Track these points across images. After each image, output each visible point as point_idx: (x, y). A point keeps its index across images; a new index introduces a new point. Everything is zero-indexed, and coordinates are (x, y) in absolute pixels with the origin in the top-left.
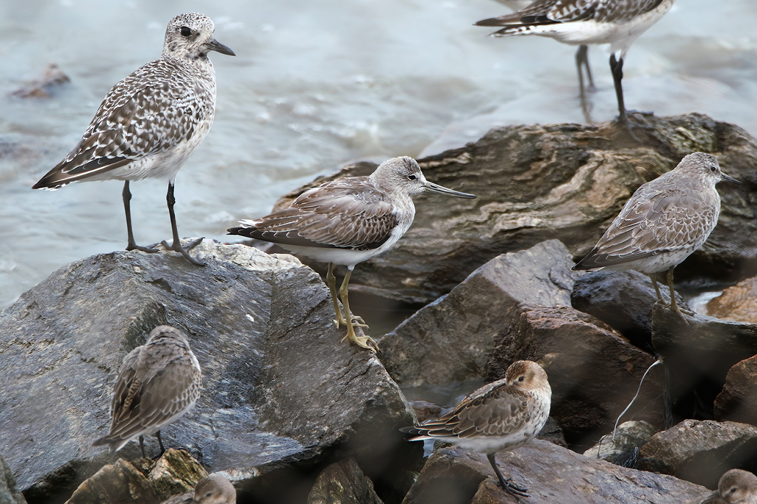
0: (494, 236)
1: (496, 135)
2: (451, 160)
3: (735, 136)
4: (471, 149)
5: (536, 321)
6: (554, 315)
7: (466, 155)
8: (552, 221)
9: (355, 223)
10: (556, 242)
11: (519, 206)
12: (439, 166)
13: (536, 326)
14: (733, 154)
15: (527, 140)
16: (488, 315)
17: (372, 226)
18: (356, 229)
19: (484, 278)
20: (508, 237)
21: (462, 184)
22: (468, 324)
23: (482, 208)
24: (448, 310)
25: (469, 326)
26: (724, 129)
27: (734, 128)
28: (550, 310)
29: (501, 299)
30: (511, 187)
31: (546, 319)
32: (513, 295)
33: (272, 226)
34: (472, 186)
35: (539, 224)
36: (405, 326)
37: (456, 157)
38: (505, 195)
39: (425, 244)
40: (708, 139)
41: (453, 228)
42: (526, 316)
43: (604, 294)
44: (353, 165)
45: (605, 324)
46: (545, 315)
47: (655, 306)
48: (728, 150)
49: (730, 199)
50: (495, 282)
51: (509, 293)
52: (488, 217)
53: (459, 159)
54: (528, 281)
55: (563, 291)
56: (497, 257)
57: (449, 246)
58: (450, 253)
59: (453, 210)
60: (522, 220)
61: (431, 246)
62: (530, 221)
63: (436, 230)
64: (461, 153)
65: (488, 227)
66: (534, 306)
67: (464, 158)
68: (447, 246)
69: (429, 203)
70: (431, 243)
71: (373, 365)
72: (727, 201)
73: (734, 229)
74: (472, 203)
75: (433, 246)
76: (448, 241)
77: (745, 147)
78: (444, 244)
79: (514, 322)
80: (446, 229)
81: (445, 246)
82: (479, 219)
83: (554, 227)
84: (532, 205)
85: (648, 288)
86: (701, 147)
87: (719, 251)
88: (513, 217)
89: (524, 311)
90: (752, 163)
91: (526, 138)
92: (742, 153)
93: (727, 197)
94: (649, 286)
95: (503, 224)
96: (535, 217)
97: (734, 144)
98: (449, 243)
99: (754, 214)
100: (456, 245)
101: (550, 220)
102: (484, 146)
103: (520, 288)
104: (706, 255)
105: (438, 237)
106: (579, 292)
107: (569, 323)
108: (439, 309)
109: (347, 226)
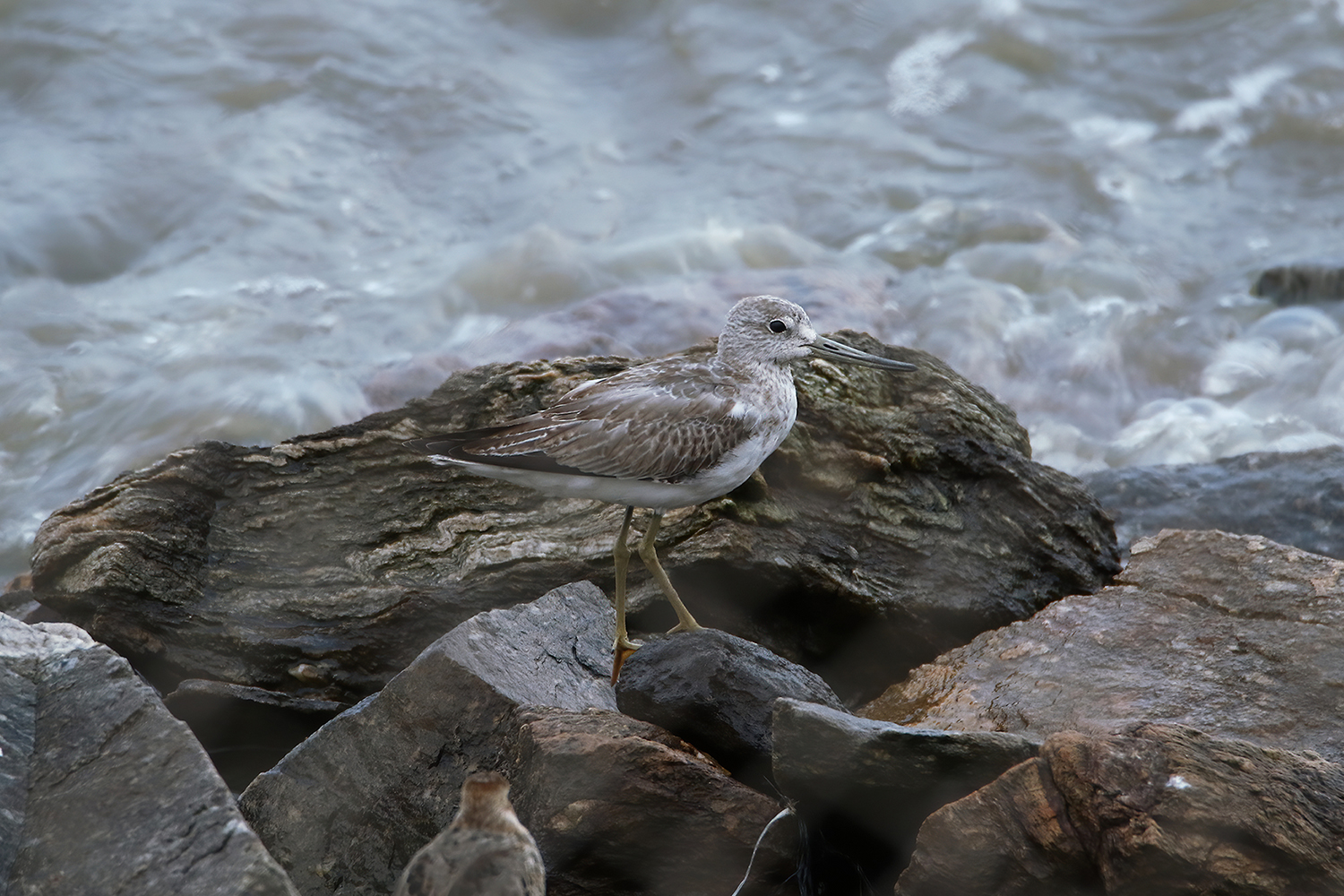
0: (466, 579)
1: (464, 385)
2: (378, 433)
3: (924, 374)
4: (419, 410)
5: (550, 739)
6: (584, 728)
7: (408, 422)
8: (578, 546)
10: (585, 586)
11: (512, 519)
12: (356, 447)
13: (551, 749)
14: (922, 408)
15: (524, 391)
16: (458, 731)
18: (659, 450)
19: (449, 660)
20: (492, 578)
21: (401, 479)
22: (419, 749)
23: (440, 525)
24: (379, 724)
25: (421, 753)
28: (576, 717)
29: (483, 699)
31: (568, 736)
32: (504, 691)
34: (420, 483)
35: (552, 553)
36: (297, 757)
37: (388, 427)
38: (484, 498)
39: (333, 598)
40: (873, 381)
41: (385, 564)
42: (530, 731)
43: (680, 684)
44: (190, 448)
45: (682, 742)
46: (566, 728)
47: (778, 703)
48: (911, 402)
49: (918, 496)
50: (468, 666)
51: (498, 687)
52: (453, 541)
53: (395, 431)
54: (532, 664)
55: (600, 681)
56: (472, 618)
57: (379, 600)
58: (381, 613)
59: (387, 530)
60: (519, 547)
61: (345, 600)
62: (535, 547)
63: (354, 571)
64: (399, 420)
65: (453, 560)
66: (545, 711)
67: (403, 429)
68: (376, 599)
69: (340, 517)
70: (346, 595)
71: (236, 833)
72: (913, 498)
73: (927, 553)
74: (422, 514)
75: (349, 601)
76: (377, 590)
77: (944, 395)
78: (370, 597)
79: (508, 743)
80: (373, 567)
81: (372, 600)
82: (436, 547)
83: (582, 557)
84: (537, 515)
85: (764, 671)
86: (860, 395)
87: (899, 596)
88: (502, 539)
89: (527, 721)
90: (957, 424)
91: (523, 388)
92: (939, 406)
93: (912, 491)
94: (765, 667)
95: (482, 554)
96: (544, 540)
97: (923, 389)
98: (378, 594)
99: (964, 524)
100: (394, 598)
101: (574, 545)
102: (444, 405)
103: (517, 676)
104: (874, 605)
105: (357, 583)
106: (631, 682)
107: (611, 741)
108: (363, 721)
109: (640, 443)
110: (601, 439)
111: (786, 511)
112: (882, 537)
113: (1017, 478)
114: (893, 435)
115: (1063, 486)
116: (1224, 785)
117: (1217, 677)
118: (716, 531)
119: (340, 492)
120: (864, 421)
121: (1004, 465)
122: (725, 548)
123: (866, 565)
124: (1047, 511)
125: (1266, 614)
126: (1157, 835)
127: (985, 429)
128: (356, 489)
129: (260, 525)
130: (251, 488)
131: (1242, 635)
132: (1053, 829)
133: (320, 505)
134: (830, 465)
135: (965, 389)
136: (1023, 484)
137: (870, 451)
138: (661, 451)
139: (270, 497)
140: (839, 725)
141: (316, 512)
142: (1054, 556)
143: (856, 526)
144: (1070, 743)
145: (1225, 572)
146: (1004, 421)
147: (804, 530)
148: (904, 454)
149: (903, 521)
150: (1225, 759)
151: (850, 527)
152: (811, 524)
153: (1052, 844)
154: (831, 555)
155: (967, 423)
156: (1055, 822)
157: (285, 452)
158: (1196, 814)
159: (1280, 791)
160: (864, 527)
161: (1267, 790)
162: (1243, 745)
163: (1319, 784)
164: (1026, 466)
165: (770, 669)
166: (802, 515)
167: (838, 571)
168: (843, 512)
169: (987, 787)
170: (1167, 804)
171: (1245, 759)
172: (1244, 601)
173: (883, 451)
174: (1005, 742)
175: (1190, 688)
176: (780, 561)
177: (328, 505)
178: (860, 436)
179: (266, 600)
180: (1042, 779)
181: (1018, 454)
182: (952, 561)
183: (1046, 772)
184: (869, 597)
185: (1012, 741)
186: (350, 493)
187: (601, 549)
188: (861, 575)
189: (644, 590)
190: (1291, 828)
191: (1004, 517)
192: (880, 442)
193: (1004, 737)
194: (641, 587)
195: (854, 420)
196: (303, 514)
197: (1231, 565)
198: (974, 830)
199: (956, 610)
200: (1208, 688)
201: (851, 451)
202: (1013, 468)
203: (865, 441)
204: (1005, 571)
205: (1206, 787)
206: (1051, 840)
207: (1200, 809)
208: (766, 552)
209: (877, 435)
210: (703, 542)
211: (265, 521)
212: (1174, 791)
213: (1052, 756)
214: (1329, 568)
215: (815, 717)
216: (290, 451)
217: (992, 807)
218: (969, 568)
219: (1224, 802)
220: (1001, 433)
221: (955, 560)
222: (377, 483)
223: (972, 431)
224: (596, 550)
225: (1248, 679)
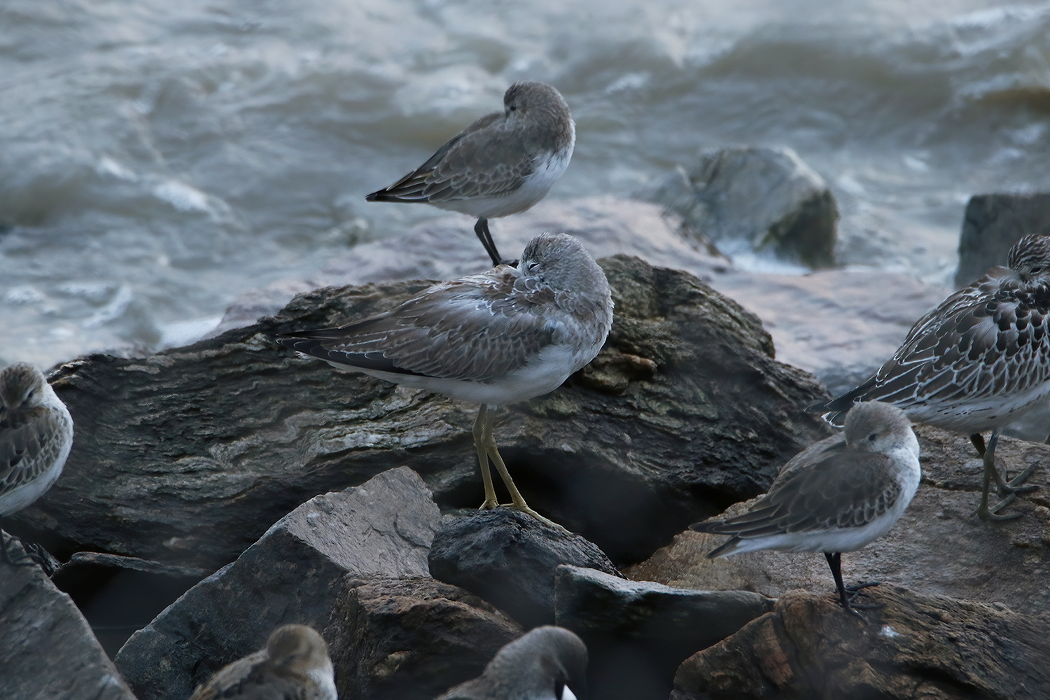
0: (308, 465)
1: (305, 305)
2: (236, 345)
3: (685, 290)
4: (267, 326)
5: (373, 601)
6: (401, 591)
7: (259, 336)
8: (400, 437)
10: (406, 471)
11: (346, 415)
12: (217, 357)
13: (373, 610)
14: (683, 318)
15: (355, 309)
16: (299, 594)
19: (290, 535)
20: (329, 465)
21: (255, 383)
22: (267, 609)
23: (287, 421)
24: (234, 589)
25: (269, 613)
26: (668, 278)
27: (682, 278)
28: (394, 582)
29: (319, 567)
30: (332, 385)
31: (388, 598)
32: (338, 561)
34: (270, 386)
35: (378, 443)
36: (167, 617)
37: (243, 341)
38: (323, 399)
39: (199, 482)
40: (643, 297)
41: (242, 454)
42: (356, 594)
43: (480, 553)
44: (79, 360)
45: (482, 601)
46: (386, 592)
47: (560, 569)
48: (674, 313)
49: (681, 391)
50: (307, 540)
51: (331, 557)
52: (297, 434)
53: (249, 344)
54: (361, 537)
55: (418, 550)
56: (311, 500)
57: (237, 483)
58: (238, 494)
59: (242, 425)
60: (352, 438)
61: (208, 484)
62: (364, 438)
63: (216, 459)
64: (252, 334)
65: (298, 450)
66: (369, 577)
67: (256, 342)
68: (234, 483)
69: (204, 415)
70: (209, 480)
71: (109, 686)
72: (675, 393)
73: (689, 439)
74: (272, 412)
75: (212, 484)
76: (234, 476)
77: (701, 307)
78: (229, 481)
79: (339, 604)
80: (232, 456)
81: (231, 484)
82: (283, 439)
83: (403, 446)
84: (367, 412)
85: (549, 541)
86: (631, 309)
87: (665, 474)
88: (337, 432)
89: (354, 586)
90: (712, 331)
91: (354, 307)
92: (697, 316)
93: (675, 387)
94: (550, 538)
95: (321, 445)
96: (372, 432)
97: (684, 303)
98: (236, 479)
99: (719, 414)
100: (249, 482)
101: (397, 436)
102: (288, 322)
103: (347, 548)
104: (645, 482)
105: (218, 470)
106: (440, 552)
107: (425, 603)
108: (220, 586)
109: (457, 348)
110: (426, 345)
111: (571, 406)
112: (651, 426)
113: (763, 375)
114: (659, 341)
115: (801, 380)
116: (926, 633)
117: (926, 539)
118: (513, 424)
119: (204, 395)
120: (635, 330)
121: (752, 364)
122: (521, 438)
123: (639, 449)
124: (787, 401)
125: (966, 486)
126: (871, 676)
127: (736, 335)
128: (217, 392)
129: (139, 423)
130: (131, 392)
131: (946, 503)
132: (786, 671)
133: (187, 406)
134: (607, 367)
135: (719, 302)
136: (769, 380)
137: (641, 355)
138: (473, 356)
139: (146, 399)
140: (610, 587)
141: (184, 412)
142: (794, 439)
143: (629, 417)
144: (799, 600)
145: (932, 451)
146: (752, 328)
147: (586, 421)
148: (668, 357)
149: (668, 412)
150: (927, 611)
151: (624, 417)
152: (592, 415)
153: (785, 683)
154: (608, 441)
155: (721, 330)
156: (787, 666)
157: (159, 362)
158: (902, 657)
159: (973, 637)
160: (636, 418)
161: (962, 636)
162: (942, 599)
163: (1005, 631)
164: (770, 365)
165: (555, 540)
166: (585, 408)
167: (614, 455)
168: (618, 406)
169: (731, 637)
170: (879, 650)
171: (944, 611)
172: (948, 475)
173: (651, 355)
174: (746, 598)
175: (903, 549)
176: (566, 447)
177: (194, 406)
178: (632, 343)
179: (144, 485)
180: (777, 632)
181: (764, 356)
182: (709, 445)
183: (779, 623)
184: (641, 476)
185: (752, 598)
186: (212, 395)
187: (419, 440)
188: (633, 457)
189: (454, 473)
190: (982, 667)
191: (752, 407)
192: (648, 347)
193: (745, 595)
194: (452, 470)
195: (626, 330)
196: (174, 413)
197: (937, 446)
198: (721, 673)
199: (713, 484)
200: (918, 548)
201: (625, 355)
202: (760, 366)
203: (636, 347)
204: (753, 451)
205: (912, 635)
206: (785, 681)
207: (906, 653)
208: (555, 440)
209: (646, 342)
210: (502, 433)
211: (143, 419)
212: (887, 638)
213: (784, 611)
214: (1016, 448)
215: (590, 580)
216: (162, 361)
217: (736, 654)
218: (723, 450)
219: (926, 647)
220: (749, 338)
221: (712, 444)
222: (234, 387)
223: (725, 337)
224: (415, 440)
225: (951, 540)
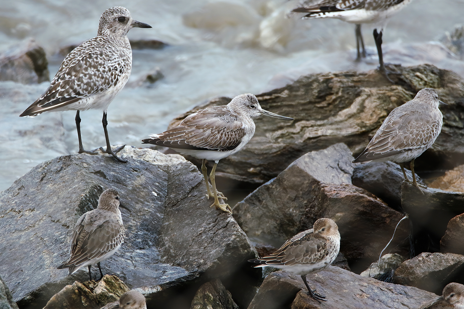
0: (304, 141)
1: (304, 80)
2: (276, 95)
3: (451, 78)
4: (289, 88)
5: (330, 193)
6: (341, 190)
7: (286, 91)
8: (340, 131)
9: (220, 134)
10: (342, 145)
11: (319, 123)
12: (270, 99)
13: (330, 196)
15: (323, 82)
16: (301, 190)
17: (230, 136)
18: (220, 138)
19: (298, 167)
20: (312, 142)
21: (283, 110)
22: (288, 195)
23: (296, 124)
24: (276, 187)
25: (289, 197)
26: (445, 73)
27: (450, 73)
28: (339, 186)
29: (309, 180)
30: (314, 111)
31: (336, 192)
32: (316, 178)
33: (169, 137)
34: (290, 111)
35: (331, 134)
36: (250, 198)
37: (280, 93)
38: (310, 116)
39: (262, 147)
40: (435, 80)
41: (279, 137)
42: (324, 190)
43: (372, 176)
45: (373, 195)
46: (335, 190)
47: (403, 183)
48: (447, 87)
49: (449, 117)
52: (300, 130)
53: (282, 94)
54: (325, 169)
55: (347, 175)
56: (306, 154)
57: (277, 148)
58: (277, 152)
59: (279, 126)
60: (321, 132)
62: (326, 132)
63: (269, 138)
64: (283, 91)
65: (300, 136)
66: (329, 184)
67: (285, 94)
70: (266, 146)
71: (230, 222)
72: (447, 117)
73: (452, 135)
75: (267, 148)
77: (458, 85)
79: (317, 194)
80: (275, 138)
81: (274, 148)
82: (294, 131)
83: (341, 135)
84: (327, 121)
86: (430, 84)
87: (442, 149)
88: (315, 129)
89: (323, 187)
90: (462, 94)
92: (456, 88)
95: (309, 134)
96: (329, 129)
97: (451, 83)
98: (276, 146)
100: (281, 147)
102: (298, 86)
103: (320, 173)
104: (434, 151)
105: (270, 142)
106: (356, 175)
107: (350, 194)
108: (271, 186)
109: (215, 136)
110: (202, 135)
182: (460, 137)
184: (433, 149)
194: (360, 145)
199: (460, 153)
224: (346, 133)
